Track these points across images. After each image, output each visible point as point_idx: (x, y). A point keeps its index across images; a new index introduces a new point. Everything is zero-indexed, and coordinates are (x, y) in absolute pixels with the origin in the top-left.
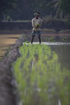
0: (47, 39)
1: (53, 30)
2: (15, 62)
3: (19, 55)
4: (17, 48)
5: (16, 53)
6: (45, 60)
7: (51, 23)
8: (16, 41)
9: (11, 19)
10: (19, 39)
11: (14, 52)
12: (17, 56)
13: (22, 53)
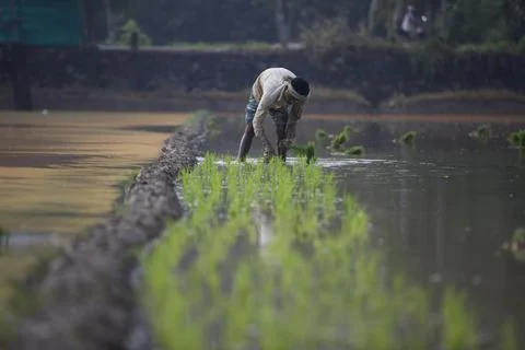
0: (322, 135)
1: (351, 95)
2: (156, 242)
3: (175, 211)
4: (170, 177)
5: (162, 198)
6: (305, 235)
7: (340, 60)
8: (167, 142)
9: (142, 36)
10: (181, 134)
11: (153, 194)
12: (164, 213)
13: (192, 200)
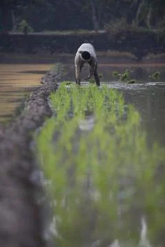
0: (115, 74)
1: (128, 54)
2: (41, 128)
3: (49, 113)
4: (45, 96)
5: (42, 107)
6: (110, 123)
7: (123, 38)
8: (43, 79)
9: (30, 28)
10: (49, 75)
11: (39, 105)
12: (44, 114)
13: (56, 108)
